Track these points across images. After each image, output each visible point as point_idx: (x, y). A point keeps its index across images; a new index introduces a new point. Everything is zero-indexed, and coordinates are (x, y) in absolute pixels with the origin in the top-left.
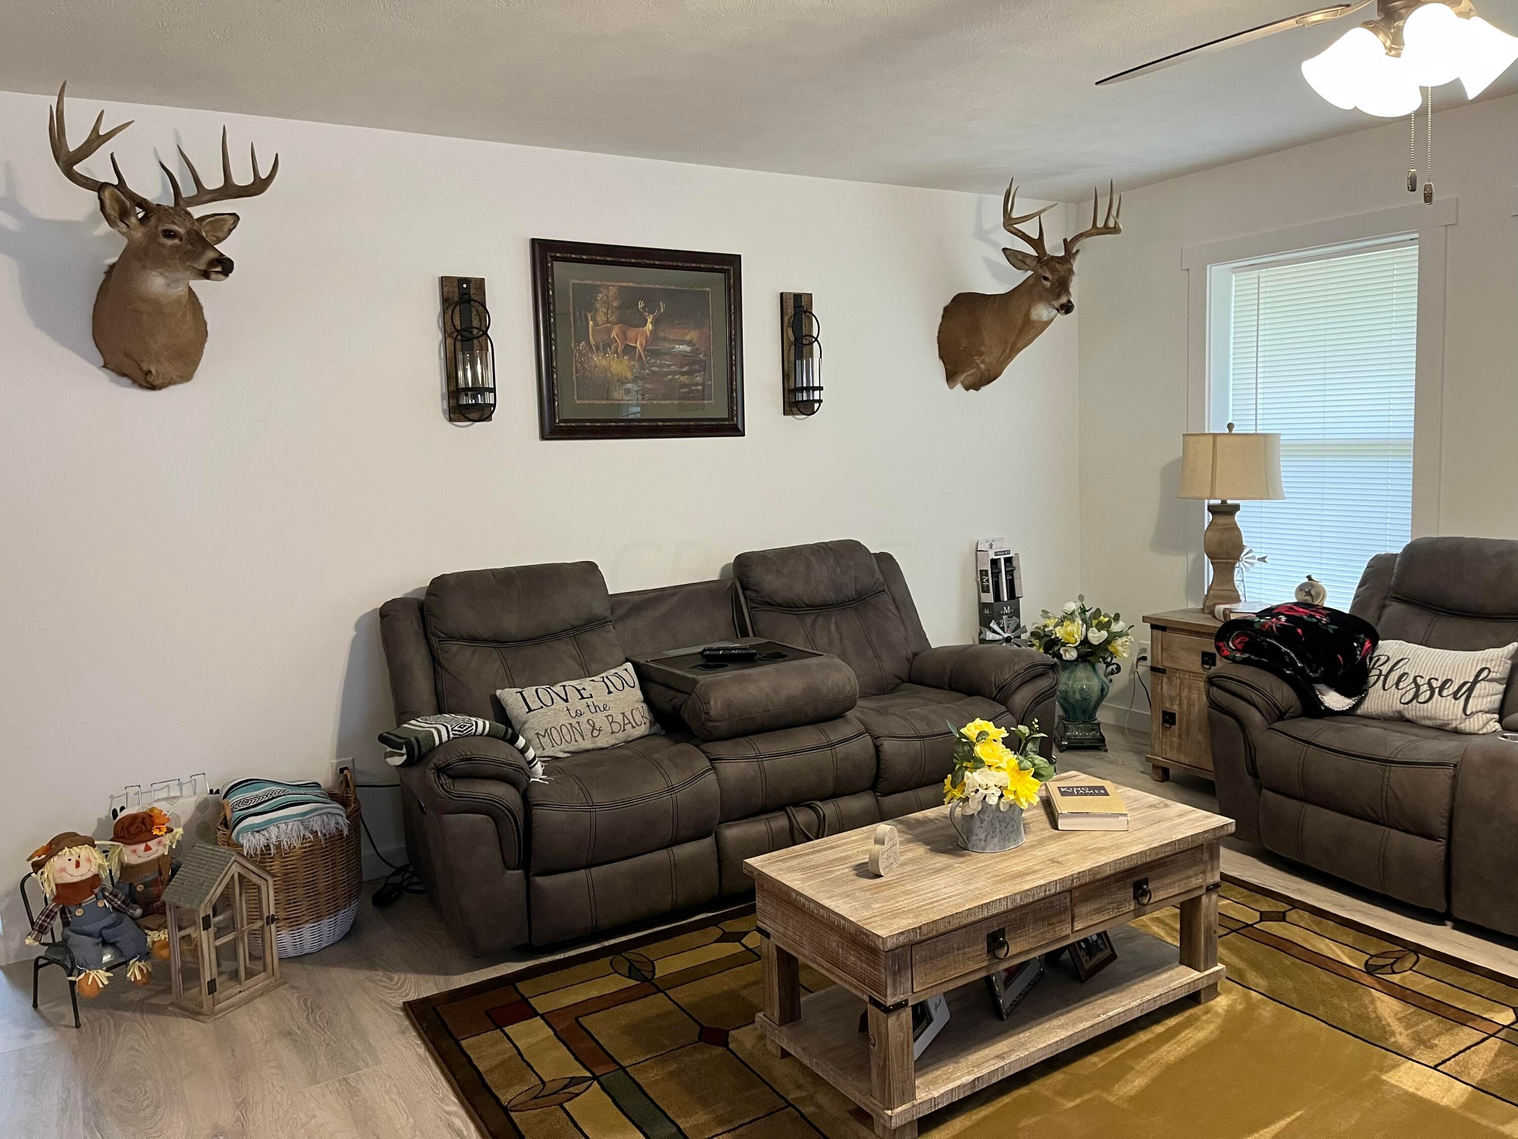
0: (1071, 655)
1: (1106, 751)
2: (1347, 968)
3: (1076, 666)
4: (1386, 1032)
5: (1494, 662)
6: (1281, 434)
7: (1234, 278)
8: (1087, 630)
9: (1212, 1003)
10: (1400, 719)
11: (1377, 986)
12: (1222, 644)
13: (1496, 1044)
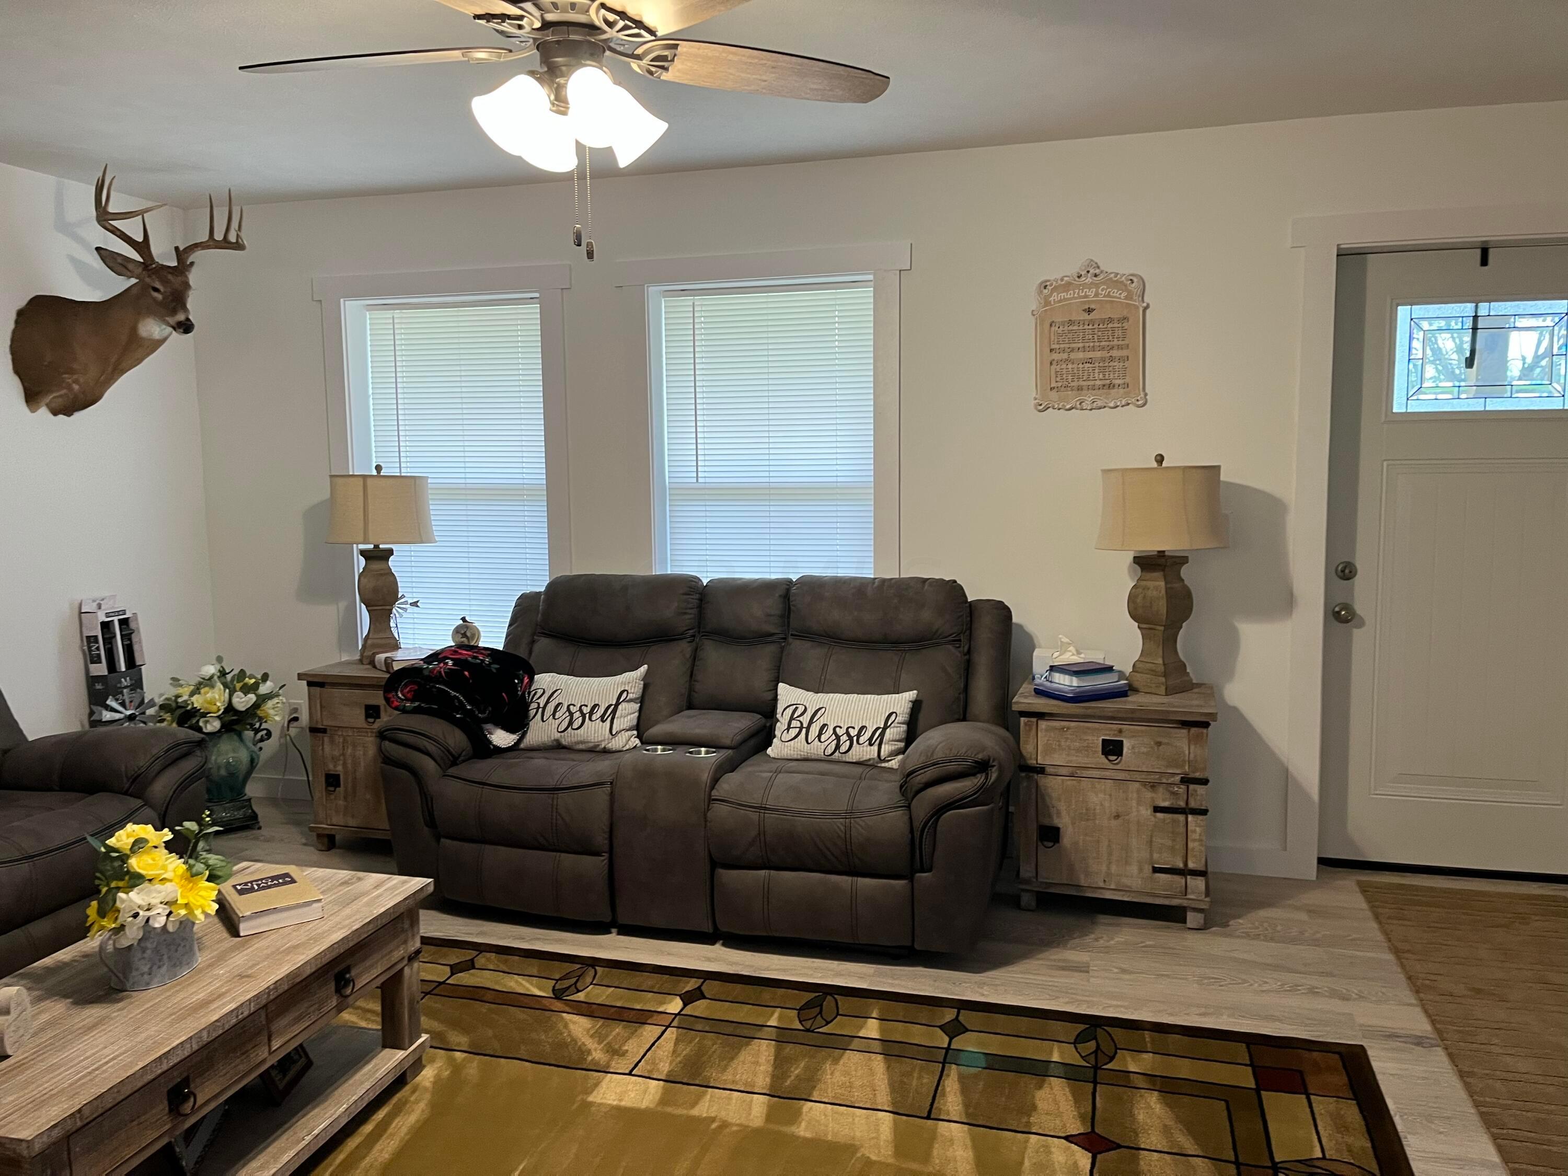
0: (213, 726)
1: (260, 828)
2: (539, 999)
3: (219, 737)
4: (583, 1052)
5: (630, 685)
6: (428, 477)
7: (368, 316)
8: (231, 696)
9: (419, 1078)
10: (558, 747)
11: (567, 1009)
12: (390, 695)
13: (673, 1033)
